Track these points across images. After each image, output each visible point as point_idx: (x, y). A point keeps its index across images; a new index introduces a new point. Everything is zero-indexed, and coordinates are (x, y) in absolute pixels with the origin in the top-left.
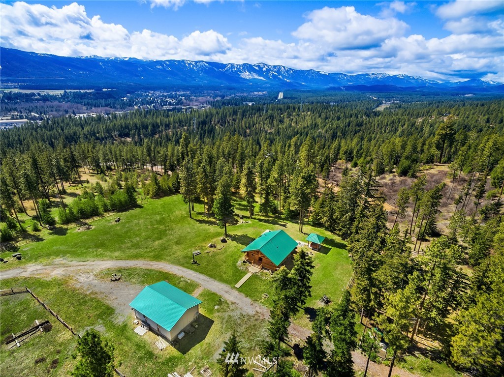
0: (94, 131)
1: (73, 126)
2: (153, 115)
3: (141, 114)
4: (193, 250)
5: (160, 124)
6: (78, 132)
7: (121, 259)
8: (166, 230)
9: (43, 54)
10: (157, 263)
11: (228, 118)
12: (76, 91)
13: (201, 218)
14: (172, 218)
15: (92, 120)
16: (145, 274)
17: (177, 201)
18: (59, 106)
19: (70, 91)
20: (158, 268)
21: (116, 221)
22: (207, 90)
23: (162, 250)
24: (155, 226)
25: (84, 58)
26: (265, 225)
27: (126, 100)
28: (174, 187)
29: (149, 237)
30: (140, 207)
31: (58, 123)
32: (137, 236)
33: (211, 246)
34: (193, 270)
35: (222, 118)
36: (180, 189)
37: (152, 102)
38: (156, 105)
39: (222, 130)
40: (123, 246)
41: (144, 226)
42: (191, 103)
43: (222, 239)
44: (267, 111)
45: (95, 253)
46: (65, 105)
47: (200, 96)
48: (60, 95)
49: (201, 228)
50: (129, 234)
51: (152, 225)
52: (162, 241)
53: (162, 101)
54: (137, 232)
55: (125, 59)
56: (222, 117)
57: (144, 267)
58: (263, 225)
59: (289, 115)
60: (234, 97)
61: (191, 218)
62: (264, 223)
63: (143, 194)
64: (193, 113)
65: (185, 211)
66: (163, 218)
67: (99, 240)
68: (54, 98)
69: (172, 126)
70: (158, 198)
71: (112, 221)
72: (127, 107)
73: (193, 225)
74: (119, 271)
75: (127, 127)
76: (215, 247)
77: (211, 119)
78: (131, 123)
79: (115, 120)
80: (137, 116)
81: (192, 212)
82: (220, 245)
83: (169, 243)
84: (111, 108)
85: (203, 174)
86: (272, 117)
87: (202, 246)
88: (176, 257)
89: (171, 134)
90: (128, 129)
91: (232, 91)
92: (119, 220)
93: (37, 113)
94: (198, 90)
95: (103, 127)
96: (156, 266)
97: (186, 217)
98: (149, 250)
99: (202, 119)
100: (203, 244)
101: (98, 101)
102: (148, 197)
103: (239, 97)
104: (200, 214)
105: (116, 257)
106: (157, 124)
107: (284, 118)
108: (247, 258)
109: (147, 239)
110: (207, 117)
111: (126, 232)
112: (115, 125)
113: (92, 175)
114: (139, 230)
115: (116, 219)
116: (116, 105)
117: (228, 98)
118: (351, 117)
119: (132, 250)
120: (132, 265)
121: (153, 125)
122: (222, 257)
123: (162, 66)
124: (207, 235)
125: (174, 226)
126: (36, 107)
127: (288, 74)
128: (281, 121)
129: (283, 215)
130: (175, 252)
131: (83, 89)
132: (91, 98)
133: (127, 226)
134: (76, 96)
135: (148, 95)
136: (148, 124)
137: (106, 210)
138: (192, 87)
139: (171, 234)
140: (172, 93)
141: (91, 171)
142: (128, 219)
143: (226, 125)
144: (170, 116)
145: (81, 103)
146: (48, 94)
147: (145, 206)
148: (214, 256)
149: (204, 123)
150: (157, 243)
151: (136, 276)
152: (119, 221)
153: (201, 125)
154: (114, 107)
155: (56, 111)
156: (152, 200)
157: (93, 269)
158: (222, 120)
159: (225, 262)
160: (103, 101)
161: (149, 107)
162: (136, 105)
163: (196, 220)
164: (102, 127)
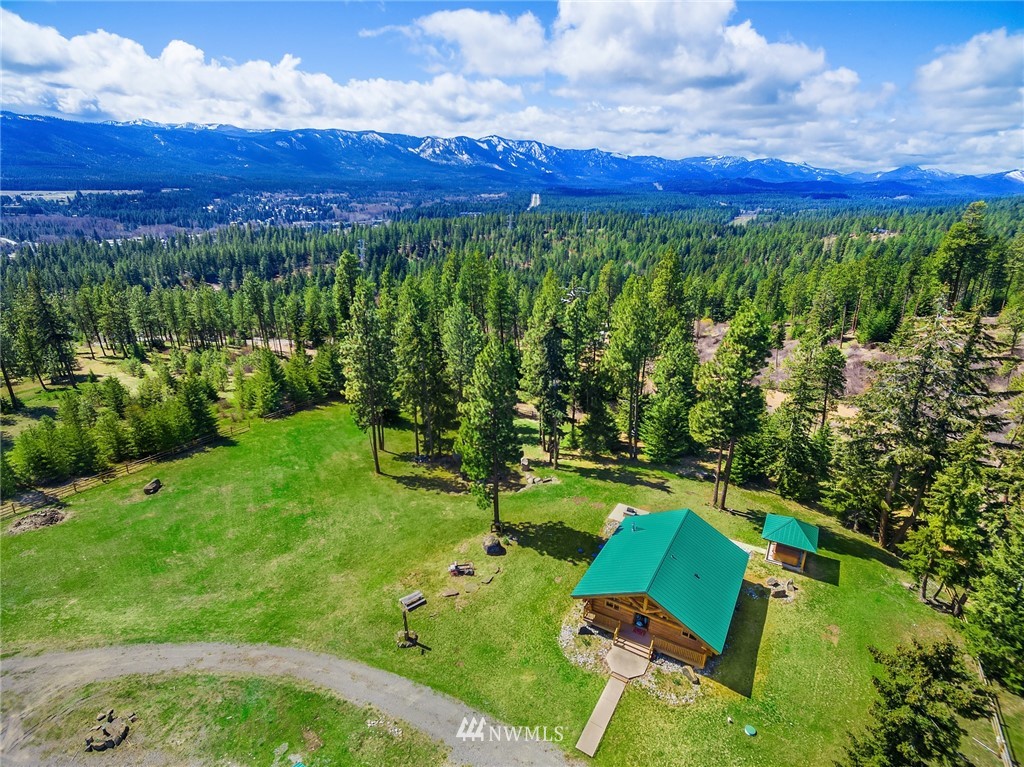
0: (136, 271)
1: (90, 261)
2: (271, 236)
3: (244, 234)
4: (399, 587)
5: (285, 255)
6: (99, 272)
7: (142, 641)
8: (303, 517)
9: (30, 116)
10: (274, 649)
11: (433, 241)
12: (101, 192)
13: (409, 469)
14: (323, 475)
15: (134, 248)
16: (229, 705)
17: (334, 424)
18: (63, 224)
19: (89, 192)
20: (278, 672)
21: (147, 492)
22: (384, 189)
23: (293, 592)
24: (271, 504)
25: (120, 125)
26: (605, 489)
27: (213, 210)
28: (324, 385)
29: (250, 545)
30: (227, 442)
31: (53, 254)
32: (209, 539)
33: (458, 572)
34: (408, 676)
35: (420, 242)
36: (344, 389)
37: (267, 215)
38: (276, 219)
39: (422, 267)
40: (159, 582)
41: (233, 503)
42: (351, 215)
43: (488, 543)
44: (514, 225)
45: (52, 616)
46: (76, 220)
47: (369, 202)
48: (66, 200)
49: (413, 503)
50: (184, 535)
51: (261, 499)
52: (293, 554)
53: (289, 211)
54: (211, 529)
55: (209, 128)
56: (419, 238)
57: (225, 670)
58: (597, 488)
59: (562, 235)
60: (440, 204)
61: (378, 472)
62: (599, 483)
63: (238, 407)
64: (357, 230)
65: (358, 452)
66: (295, 477)
67: (78, 563)
68: (53, 207)
69: (311, 258)
70: (280, 417)
71: (133, 491)
72: (216, 224)
73: (388, 496)
74: (129, 694)
75: (211, 261)
76: (471, 574)
77: (396, 243)
78: (221, 251)
79: (184, 248)
80: (235, 239)
81: (380, 454)
82: (486, 567)
83: (315, 563)
84: (180, 225)
85: (415, 340)
86: (526, 239)
87: (427, 573)
88: (340, 622)
89: (309, 274)
90: (215, 267)
91: (435, 192)
92: (158, 486)
93: (14, 239)
94: (363, 190)
95: (157, 261)
96: (270, 663)
97: (364, 469)
98: (246, 594)
99: (378, 244)
100: (430, 565)
101: (151, 213)
102: (252, 413)
103: (451, 202)
104: (405, 457)
105: (124, 631)
106: (279, 254)
107: (551, 240)
108: (592, 616)
109: (240, 551)
110: (387, 238)
111: (175, 530)
112: (184, 257)
113: (111, 361)
114: (217, 519)
115: (147, 486)
116: (190, 221)
117: (428, 205)
118: (689, 236)
119: (186, 598)
120: (180, 664)
121: (270, 255)
122: (501, 611)
123: (290, 141)
124: (436, 530)
125: (329, 500)
126: (12, 225)
127: (547, 157)
128: (547, 247)
129: (642, 453)
130: (338, 598)
131: (118, 189)
132: (137, 207)
133: (180, 505)
134: (102, 202)
135: (259, 201)
136: (259, 253)
137: (122, 457)
138: (352, 184)
139: (322, 531)
140: (310, 197)
141: (110, 353)
142: (187, 484)
143: (431, 255)
144: (308, 239)
145: (114, 216)
146: (40, 199)
147: (241, 439)
148: (472, 610)
149: (382, 251)
150: (273, 564)
151: (193, 716)
152: (155, 490)
153: (375, 256)
154: (186, 225)
155: (57, 232)
156: (263, 422)
157: (26, 692)
158: (420, 246)
159: (516, 635)
160: (162, 214)
161: (262, 223)
162: (233, 219)
163: (394, 478)
164: (155, 262)
